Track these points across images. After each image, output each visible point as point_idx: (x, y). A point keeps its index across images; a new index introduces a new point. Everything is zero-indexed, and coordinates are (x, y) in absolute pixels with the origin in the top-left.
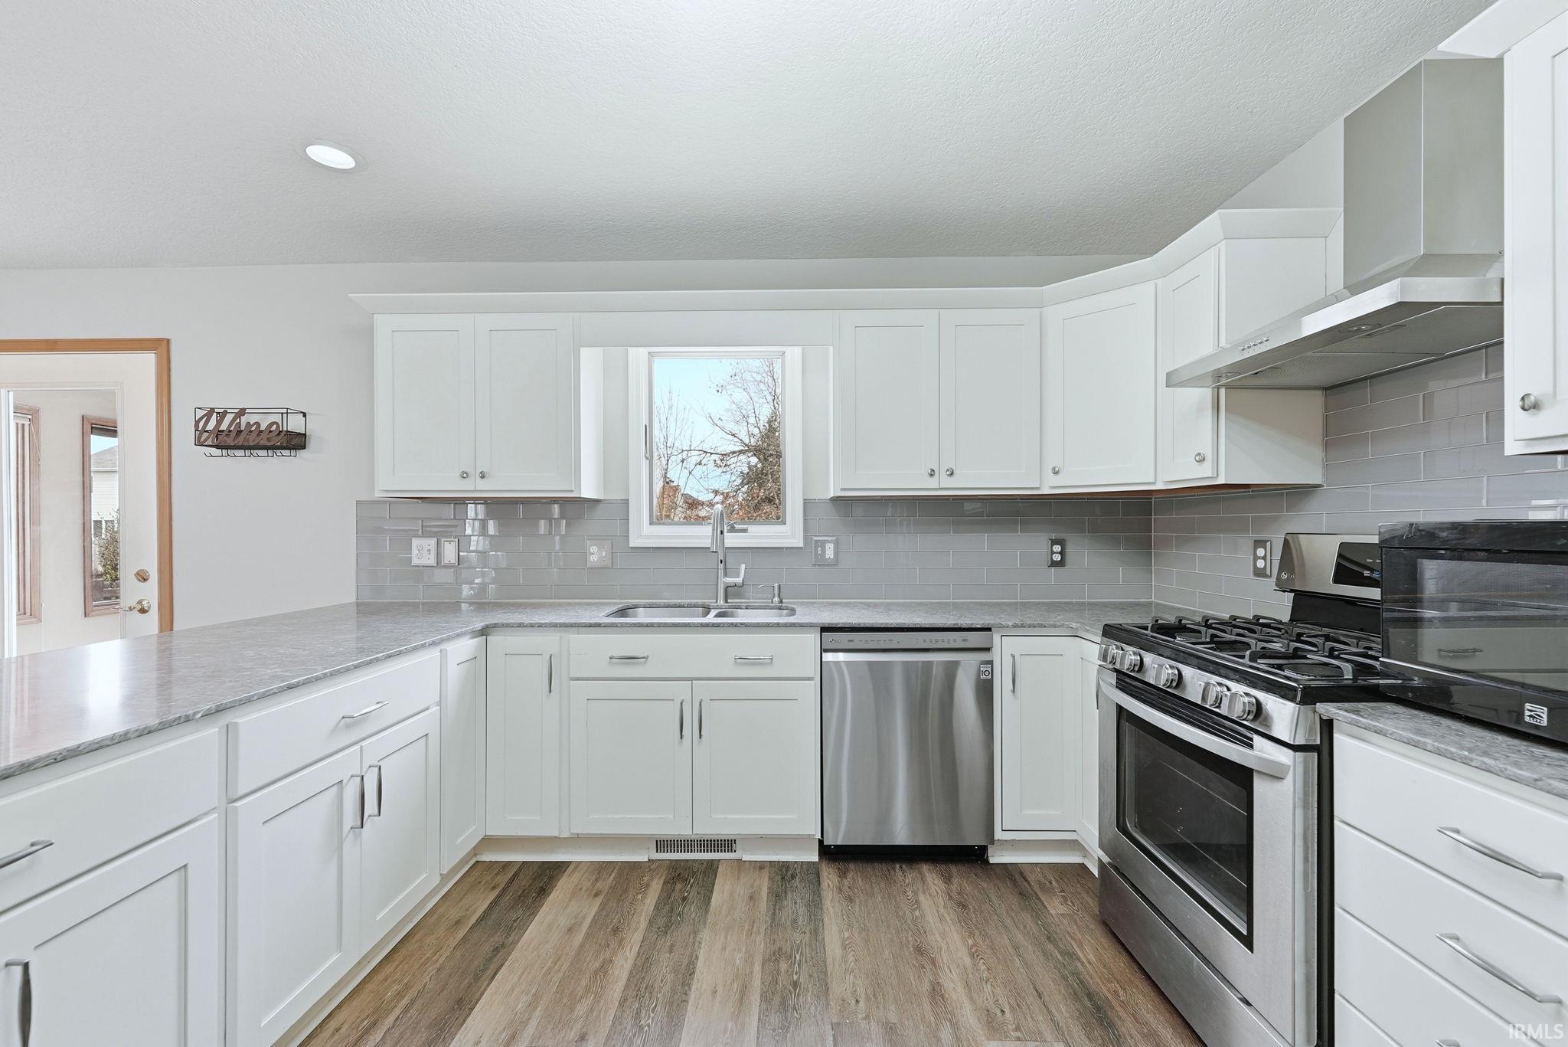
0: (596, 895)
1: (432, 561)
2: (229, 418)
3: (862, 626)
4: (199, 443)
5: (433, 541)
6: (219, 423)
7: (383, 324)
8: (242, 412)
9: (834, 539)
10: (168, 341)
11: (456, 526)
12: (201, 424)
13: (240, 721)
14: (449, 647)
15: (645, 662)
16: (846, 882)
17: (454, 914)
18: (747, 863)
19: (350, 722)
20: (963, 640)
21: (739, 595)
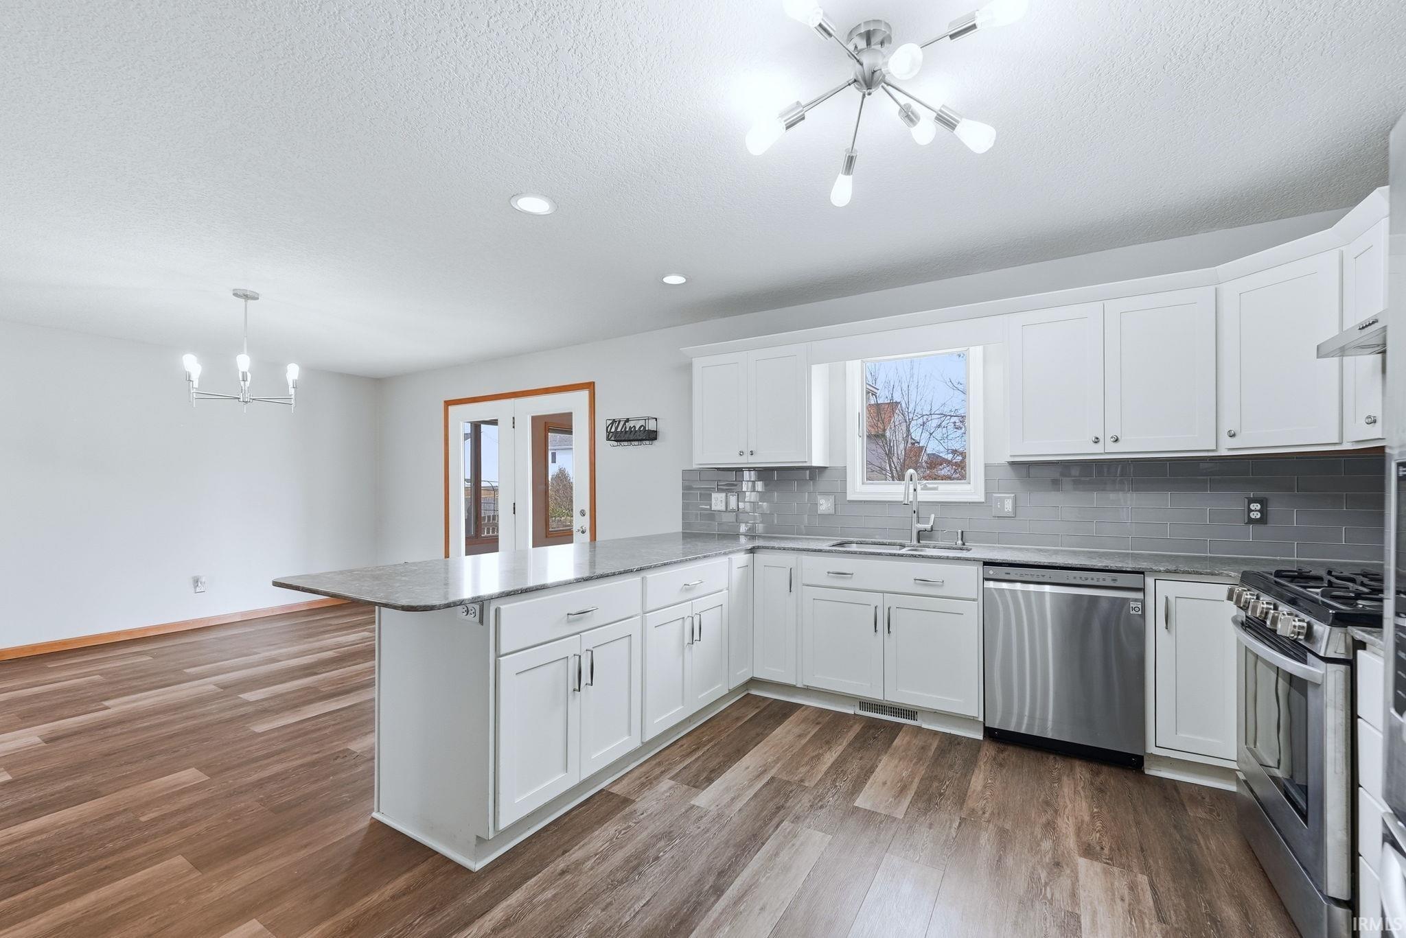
0: (818, 724)
1: (723, 508)
2: (622, 423)
3: (1018, 562)
4: (608, 439)
5: (724, 495)
6: (616, 428)
7: (698, 363)
8: (628, 420)
9: (1013, 495)
10: (594, 383)
11: (736, 485)
12: (609, 429)
13: (647, 576)
14: (733, 556)
15: (851, 578)
16: (1002, 756)
17: (735, 714)
18: (925, 730)
19: (687, 588)
20: (1113, 580)
21: (930, 538)
